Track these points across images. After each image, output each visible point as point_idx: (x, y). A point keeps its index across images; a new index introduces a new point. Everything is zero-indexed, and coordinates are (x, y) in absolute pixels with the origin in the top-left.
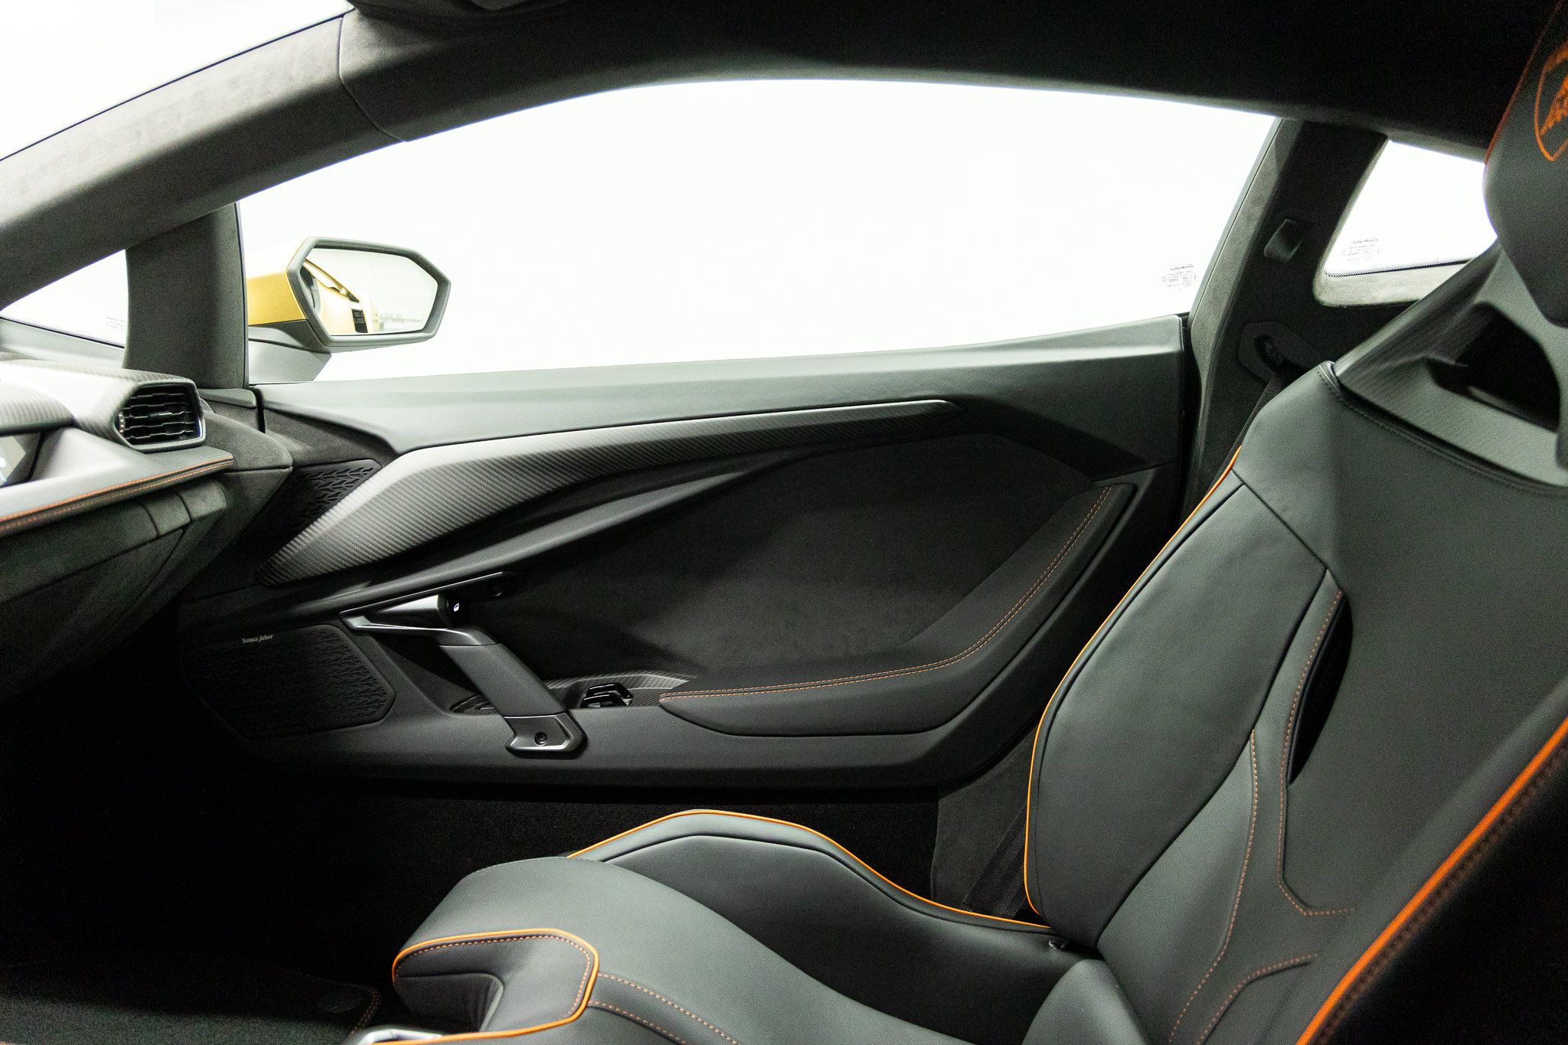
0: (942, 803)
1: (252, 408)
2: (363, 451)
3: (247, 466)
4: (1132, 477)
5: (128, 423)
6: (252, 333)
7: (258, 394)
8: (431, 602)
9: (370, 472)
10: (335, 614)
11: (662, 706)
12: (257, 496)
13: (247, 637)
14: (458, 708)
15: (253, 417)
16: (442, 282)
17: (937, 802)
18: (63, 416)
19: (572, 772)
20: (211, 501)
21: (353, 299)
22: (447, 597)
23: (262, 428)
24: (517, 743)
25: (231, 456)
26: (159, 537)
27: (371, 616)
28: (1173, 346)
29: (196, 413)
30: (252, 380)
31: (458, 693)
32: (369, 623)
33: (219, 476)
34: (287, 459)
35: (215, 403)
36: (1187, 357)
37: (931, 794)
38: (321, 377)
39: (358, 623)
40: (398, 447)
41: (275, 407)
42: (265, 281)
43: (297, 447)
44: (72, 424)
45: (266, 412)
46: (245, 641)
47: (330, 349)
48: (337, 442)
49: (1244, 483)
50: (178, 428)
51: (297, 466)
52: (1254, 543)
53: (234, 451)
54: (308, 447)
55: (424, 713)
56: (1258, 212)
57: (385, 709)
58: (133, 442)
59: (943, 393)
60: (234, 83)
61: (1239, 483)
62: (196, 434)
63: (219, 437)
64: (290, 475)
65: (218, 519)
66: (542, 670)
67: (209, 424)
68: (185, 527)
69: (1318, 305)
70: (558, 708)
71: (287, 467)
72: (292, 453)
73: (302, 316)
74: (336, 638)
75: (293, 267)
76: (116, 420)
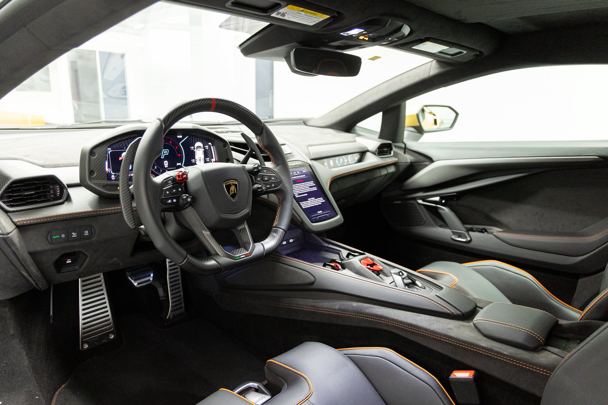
0: (580, 280)
1: (403, 148)
2: (427, 160)
3: (400, 162)
5: (379, 151)
6: (406, 129)
7: (405, 145)
8: (437, 199)
9: (427, 165)
10: (415, 199)
11: (494, 235)
12: (402, 169)
14: (441, 226)
15: (403, 150)
16: (457, 114)
17: (578, 280)
18: (367, 149)
19: (467, 248)
20: (392, 169)
21: (434, 115)
22: (442, 198)
23: (405, 153)
24: (453, 237)
26: (381, 176)
27: (423, 200)
29: (391, 149)
30: (405, 140)
31: (441, 223)
32: (422, 202)
33: (395, 164)
34: (409, 161)
35: (396, 147)
37: (577, 276)
38: (420, 141)
39: (420, 201)
40: (434, 159)
41: (409, 148)
42: (411, 116)
43: (412, 158)
44: (368, 151)
45: (406, 150)
46: (395, 202)
47: (424, 133)
48: (422, 158)
50: (387, 152)
51: (411, 163)
53: (398, 158)
54: (414, 158)
55: (432, 226)
57: (423, 223)
58: (379, 155)
59: (597, 155)
60: (408, 77)
62: (390, 154)
63: (396, 155)
64: (409, 165)
65: (393, 174)
66: (464, 221)
67: (395, 152)
68: (386, 175)
70: (465, 230)
71: (408, 163)
72: (411, 160)
73: (418, 124)
74: (414, 204)
75: (418, 113)
76: (376, 151)
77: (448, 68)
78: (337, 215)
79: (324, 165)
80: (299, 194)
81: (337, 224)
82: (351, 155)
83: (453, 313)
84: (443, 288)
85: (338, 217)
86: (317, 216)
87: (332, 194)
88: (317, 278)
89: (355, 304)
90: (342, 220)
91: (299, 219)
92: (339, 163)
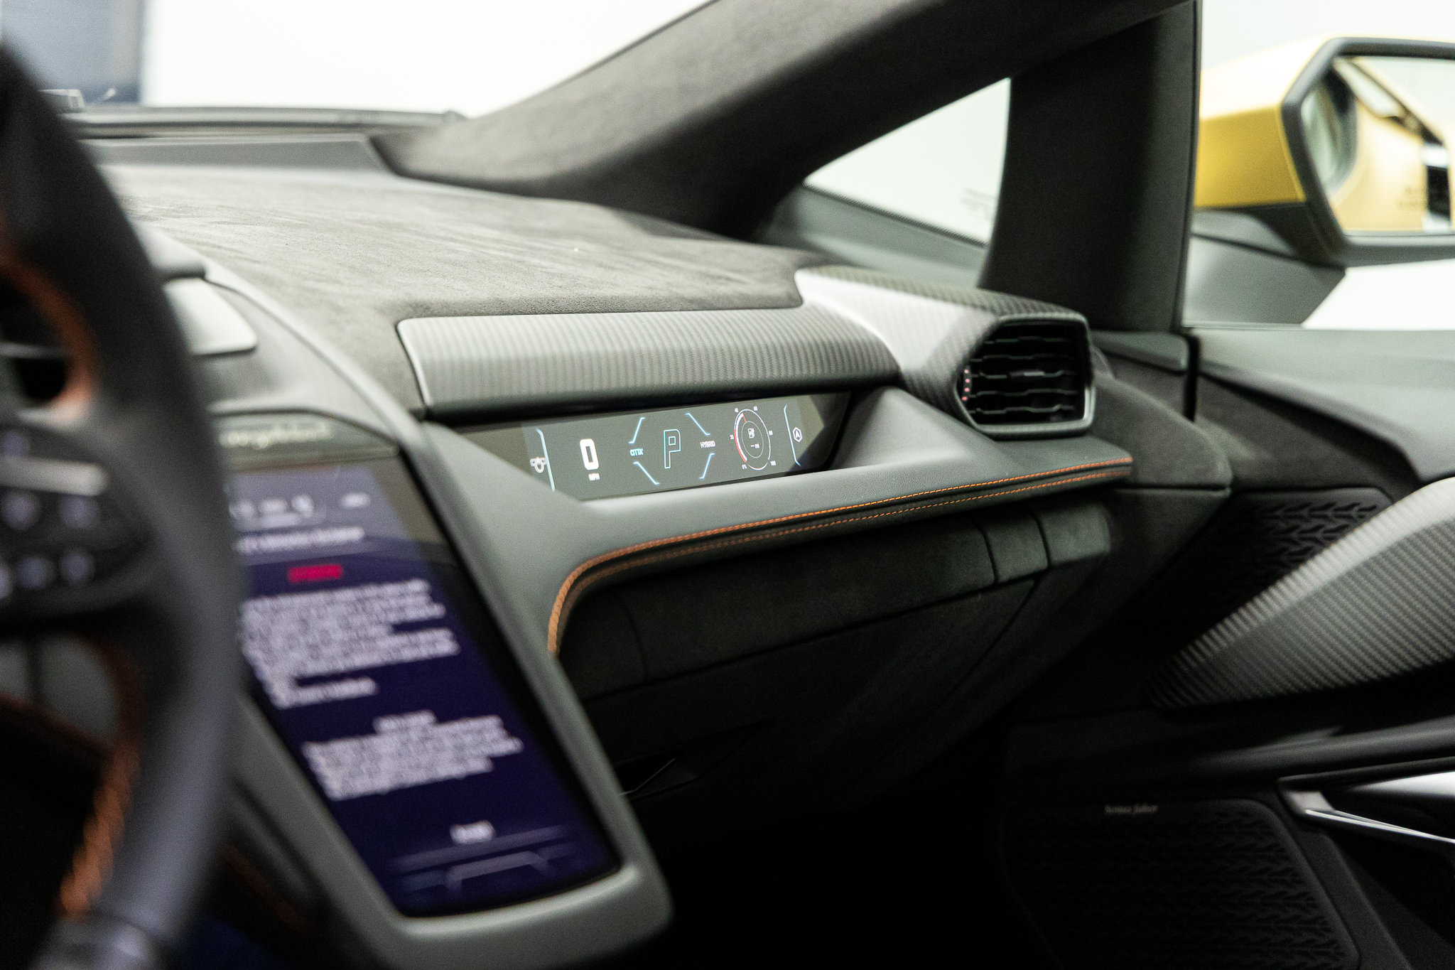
1: (1178, 373)
2: (1363, 471)
3: (1152, 479)
5: (977, 385)
6: (1197, 227)
7: (1194, 345)
9: (1370, 511)
10: (1270, 782)
12: (1163, 535)
13: (1115, 803)
15: (1177, 388)
18: (883, 367)
20: (1084, 536)
21: (1429, 137)
23: (1190, 414)
25: (1126, 458)
26: (997, 585)
27: (1336, 794)
29: (1083, 377)
30: (1191, 317)
32: (1327, 807)
33: (1105, 495)
34: (1223, 472)
35: (1118, 359)
39: (1313, 804)
40: (1423, 467)
41: (1219, 373)
43: (1244, 452)
44: (895, 380)
45: (1201, 384)
46: (1109, 810)
47: (1341, 259)
48: (1322, 451)
50: (1050, 400)
51: (1240, 488)
53: (1134, 450)
54: (1266, 455)
58: (981, 419)
62: (1079, 414)
63: (1114, 422)
64: (1226, 503)
65: (1091, 569)
67: (1104, 399)
68: (1037, 576)
71: (1217, 487)
72: (1233, 464)
73: (1299, 194)
75: (1294, 98)
76: (959, 380)
78: (611, 863)
79: (529, 470)
80: (304, 681)
81: (610, 941)
82: (755, 407)
85: (626, 879)
86: (446, 867)
87: (588, 702)
90: (661, 909)
91: (293, 878)
92: (652, 460)
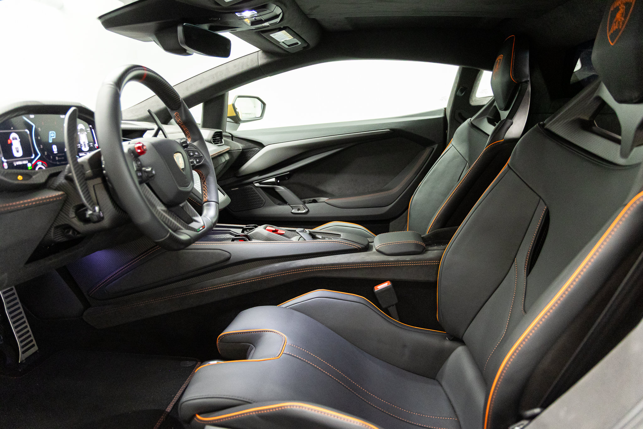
0: (391, 224)
1: (230, 137)
2: (255, 146)
3: (233, 149)
4: (433, 146)
5: (213, 140)
7: (230, 133)
8: (273, 180)
10: (252, 183)
11: (326, 203)
12: (236, 156)
13: (233, 189)
14: (279, 204)
17: (389, 223)
19: (305, 218)
20: (227, 157)
22: (277, 178)
23: (234, 141)
24: (293, 211)
25: (230, 147)
26: (222, 163)
27: (260, 183)
28: (442, 116)
29: (221, 138)
30: (228, 130)
32: (259, 184)
33: (228, 152)
34: (241, 148)
35: (224, 135)
36: (445, 117)
38: (237, 130)
39: (257, 185)
40: (265, 144)
41: (236, 136)
43: (242, 145)
45: (233, 138)
46: (232, 189)
47: (240, 122)
48: (251, 144)
49: (453, 145)
50: (218, 141)
51: (243, 150)
52: (454, 157)
53: (230, 146)
54: (244, 145)
55: (272, 205)
56: (456, 85)
57: (262, 204)
58: (215, 144)
59: (389, 128)
61: (452, 145)
62: (222, 143)
63: (227, 144)
64: (242, 151)
65: (228, 162)
67: (224, 140)
69: (470, 105)
70: (302, 203)
71: (241, 150)
72: (241, 146)
73: (235, 115)
74: (252, 188)
75: (234, 103)
76: (211, 139)
77: (276, 59)
78: (224, 195)
83: (359, 248)
84: (340, 235)
85: (225, 197)
88: (231, 252)
89: (277, 265)
